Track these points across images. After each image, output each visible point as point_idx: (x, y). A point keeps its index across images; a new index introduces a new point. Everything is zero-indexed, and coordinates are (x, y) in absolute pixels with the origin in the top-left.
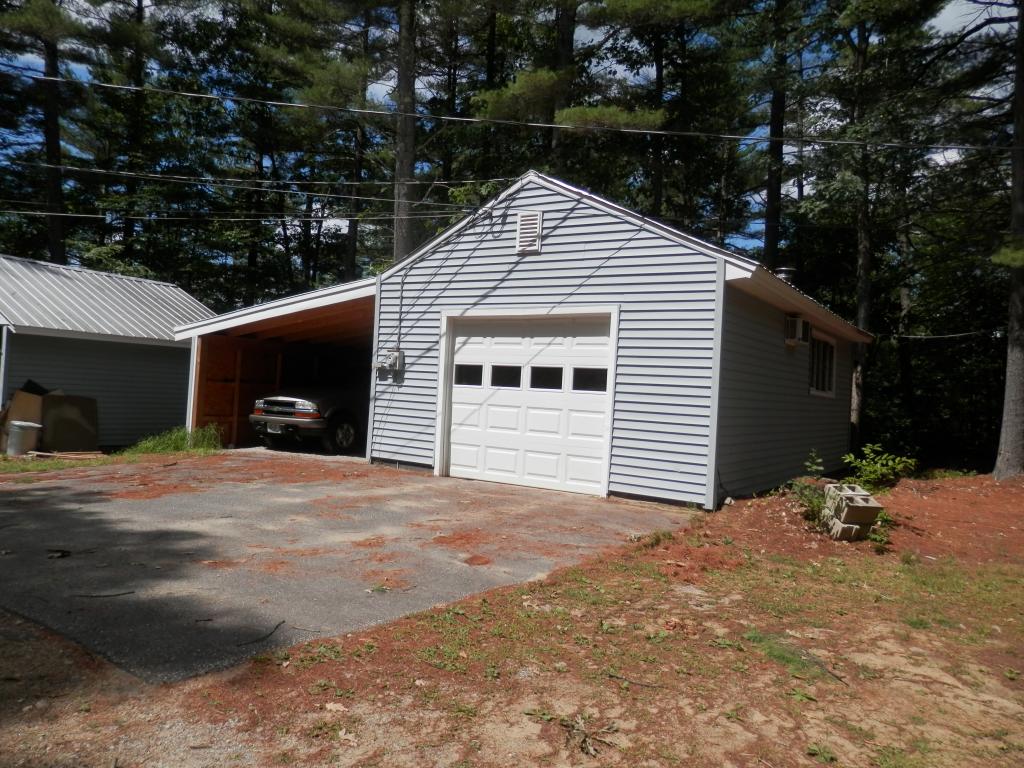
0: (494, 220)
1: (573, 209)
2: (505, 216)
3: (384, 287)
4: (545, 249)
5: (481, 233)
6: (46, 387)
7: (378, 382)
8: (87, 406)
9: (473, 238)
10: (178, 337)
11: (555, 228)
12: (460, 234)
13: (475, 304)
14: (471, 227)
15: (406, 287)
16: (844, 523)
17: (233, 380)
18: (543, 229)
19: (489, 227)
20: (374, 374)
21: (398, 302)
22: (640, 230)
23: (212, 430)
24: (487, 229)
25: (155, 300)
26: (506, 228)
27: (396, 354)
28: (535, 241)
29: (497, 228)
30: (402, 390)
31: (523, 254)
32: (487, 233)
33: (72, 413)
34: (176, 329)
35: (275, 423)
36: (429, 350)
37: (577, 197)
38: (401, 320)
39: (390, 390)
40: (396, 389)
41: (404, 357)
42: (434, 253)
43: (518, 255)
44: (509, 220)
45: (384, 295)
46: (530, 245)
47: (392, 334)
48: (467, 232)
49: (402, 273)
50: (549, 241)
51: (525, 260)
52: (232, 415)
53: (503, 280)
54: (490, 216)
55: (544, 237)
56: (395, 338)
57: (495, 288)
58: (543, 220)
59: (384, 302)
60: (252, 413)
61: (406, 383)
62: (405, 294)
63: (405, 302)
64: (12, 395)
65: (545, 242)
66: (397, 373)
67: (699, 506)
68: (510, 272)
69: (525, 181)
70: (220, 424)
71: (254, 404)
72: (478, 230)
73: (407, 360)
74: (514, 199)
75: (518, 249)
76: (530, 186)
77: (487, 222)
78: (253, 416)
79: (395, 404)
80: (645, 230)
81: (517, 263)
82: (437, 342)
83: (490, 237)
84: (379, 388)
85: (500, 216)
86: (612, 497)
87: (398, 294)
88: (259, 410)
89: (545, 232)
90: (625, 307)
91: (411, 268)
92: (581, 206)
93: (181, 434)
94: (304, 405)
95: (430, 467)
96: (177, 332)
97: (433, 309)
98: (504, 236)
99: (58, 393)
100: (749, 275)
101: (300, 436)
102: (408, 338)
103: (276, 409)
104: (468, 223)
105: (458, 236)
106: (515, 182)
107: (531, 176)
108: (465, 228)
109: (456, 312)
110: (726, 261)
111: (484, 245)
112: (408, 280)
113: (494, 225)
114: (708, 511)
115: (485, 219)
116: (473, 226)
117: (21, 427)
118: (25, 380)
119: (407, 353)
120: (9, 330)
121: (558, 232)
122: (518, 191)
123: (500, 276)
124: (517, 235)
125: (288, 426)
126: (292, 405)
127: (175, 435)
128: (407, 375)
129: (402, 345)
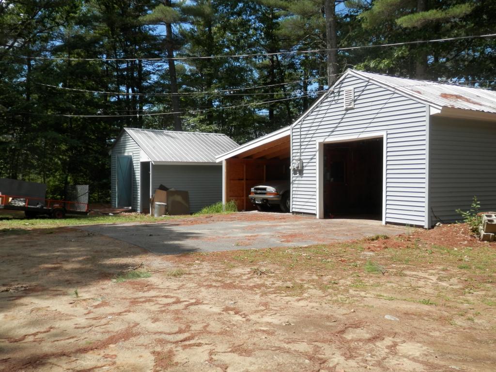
0: (335, 94)
1: (366, 86)
2: (339, 92)
3: (294, 131)
4: (356, 106)
5: (330, 101)
6: (167, 187)
7: (294, 176)
8: (185, 195)
9: (327, 104)
10: (217, 161)
11: (359, 96)
12: (322, 102)
13: (329, 136)
14: (326, 99)
15: (302, 130)
16: (485, 232)
17: (243, 180)
18: (355, 96)
19: (333, 98)
20: (292, 172)
21: (299, 137)
22: (394, 94)
23: (232, 203)
24: (332, 99)
25: (214, 143)
26: (340, 97)
27: (299, 162)
28: (351, 103)
29: (336, 98)
30: (303, 179)
31: (347, 110)
32: (332, 101)
33: (178, 198)
34: (216, 157)
35: (258, 199)
36: (312, 159)
37: (368, 80)
38: (301, 145)
39: (298, 179)
40: (300, 179)
41: (303, 163)
42: (312, 112)
43: (345, 110)
44: (341, 93)
45: (294, 134)
46: (350, 105)
47: (297, 153)
48: (325, 101)
49: (300, 123)
50: (357, 102)
51: (348, 112)
52: (243, 196)
53: (339, 123)
54: (333, 92)
55: (355, 101)
56: (299, 154)
57: (336, 127)
58: (355, 92)
59: (294, 137)
60: (250, 194)
61: (304, 175)
62: (302, 133)
63: (302, 137)
64: (155, 191)
65: (355, 103)
66: (300, 171)
67: (422, 227)
68: (342, 119)
69: (346, 74)
70: (236, 200)
71: (251, 190)
72: (329, 99)
73: (304, 165)
74: (343, 83)
75: (345, 107)
76: (349, 76)
77: (332, 95)
78: (250, 196)
79: (300, 186)
80: (396, 93)
81: (345, 114)
82: (315, 155)
83: (334, 102)
84: (294, 179)
85: (337, 92)
86: (388, 225)
87: (299, 133)
88: (252, 192)
89: (356, 98)
90: (389, 132)
91: (304, 121)
92: (370, 84)
93: (220, 205)
94: (270, 189)
95: (315, 214)
96: (217, 158)
97: (313, 139)
98: (339, 101)
99: (173, 189)
100: (439, 112)
101: (269, 204)
102: (304, 154)
103: (259, 191)
104: (325, 97)
105: (321, 103)
106: (342, 75)
107: (349, 71)
108: (324, 99)
109: (321, 140)
110: (430, 106)
111: (332, 107)
112: (303, 126)
113: (335, 97)
114: (426, 229)
115: (331, 94)
116: (327, 98)
117: (159, 205)
118: (159, 185)
119: (304, 161)
120: (152, 163)
121: (361, 97)
122: (344, 79)
123: (338, 121)
124: (344, 101)
125: (263, 200)
126: (265, 189)
127: (218, 205)
128: (304, 172)
129: (302, 158)
